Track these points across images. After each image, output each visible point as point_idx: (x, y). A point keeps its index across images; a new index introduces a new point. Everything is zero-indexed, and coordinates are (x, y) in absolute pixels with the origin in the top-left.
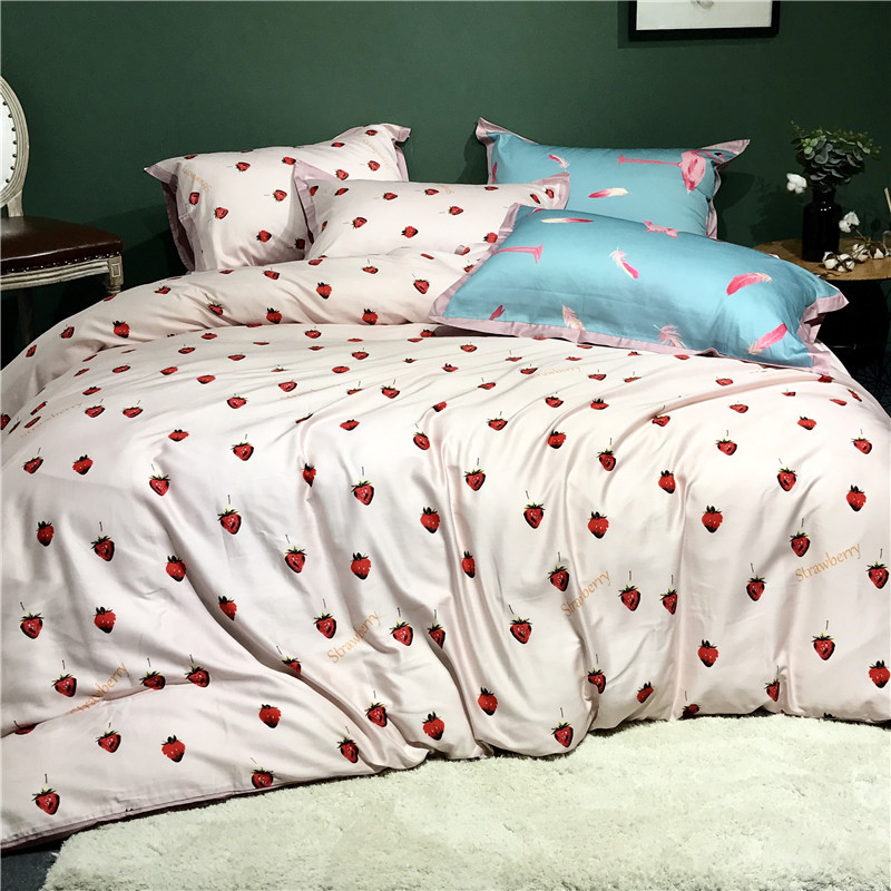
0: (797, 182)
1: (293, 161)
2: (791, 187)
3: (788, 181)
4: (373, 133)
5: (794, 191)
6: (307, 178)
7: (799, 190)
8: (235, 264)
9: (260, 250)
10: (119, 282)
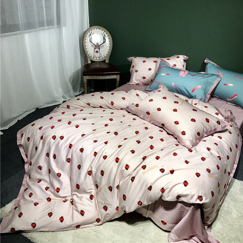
8: (137, 83)
9: (143, 80)
10: (119, 80)
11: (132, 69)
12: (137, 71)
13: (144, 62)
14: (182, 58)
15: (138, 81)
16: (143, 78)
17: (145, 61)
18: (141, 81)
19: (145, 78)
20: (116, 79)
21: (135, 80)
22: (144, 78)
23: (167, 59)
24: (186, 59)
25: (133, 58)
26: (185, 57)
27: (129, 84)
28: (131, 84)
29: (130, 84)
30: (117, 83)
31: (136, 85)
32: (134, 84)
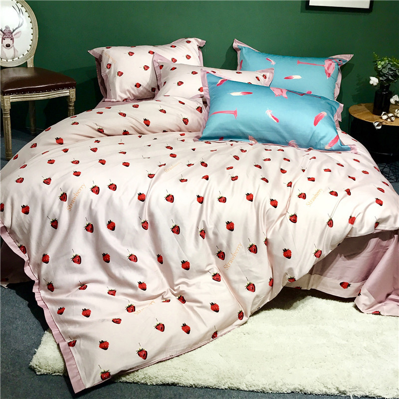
1: (153, 53)
4: (189, 42)
6: (159, 61)
8: (125, 97)
9: (136, 92)
10: (74, 100)
11: (108, 70)
12: (122, 74)
13: (131, 54)
14: (195, 42)
15: (126, 94)
16: (136, 86)
17: (133, 53)
18: (133, 92)
19: (140, 85)
20: (68, 97)
21: (121, 92)
22: (138, 85)
23: (171, 47)
24: (202, 44)
25: (104, 48)
26: (200, 40)
27: (110, 101)
28: (115, 100)
29: (112, 100)
30: (70, 106)
31: (123, 101)
32: (120, 100)
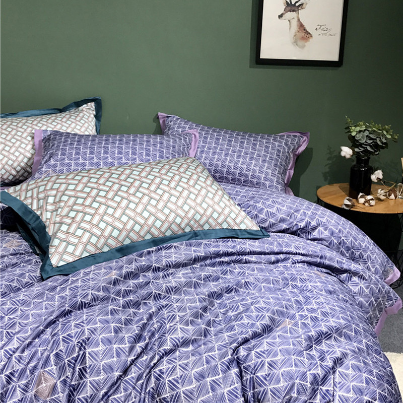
0: (346, 152)
2: (343, 154)
3: (342, 150)
5: (345, 157)
7: (348, 156)
